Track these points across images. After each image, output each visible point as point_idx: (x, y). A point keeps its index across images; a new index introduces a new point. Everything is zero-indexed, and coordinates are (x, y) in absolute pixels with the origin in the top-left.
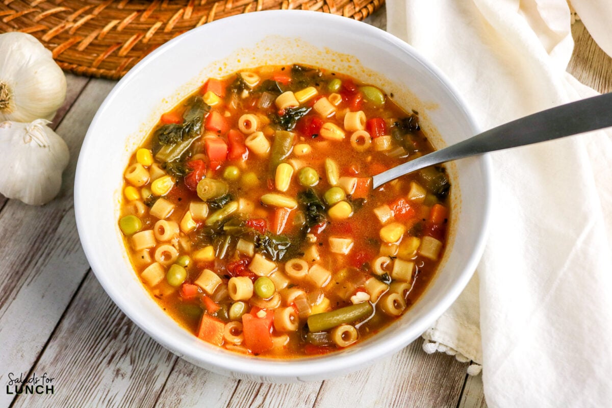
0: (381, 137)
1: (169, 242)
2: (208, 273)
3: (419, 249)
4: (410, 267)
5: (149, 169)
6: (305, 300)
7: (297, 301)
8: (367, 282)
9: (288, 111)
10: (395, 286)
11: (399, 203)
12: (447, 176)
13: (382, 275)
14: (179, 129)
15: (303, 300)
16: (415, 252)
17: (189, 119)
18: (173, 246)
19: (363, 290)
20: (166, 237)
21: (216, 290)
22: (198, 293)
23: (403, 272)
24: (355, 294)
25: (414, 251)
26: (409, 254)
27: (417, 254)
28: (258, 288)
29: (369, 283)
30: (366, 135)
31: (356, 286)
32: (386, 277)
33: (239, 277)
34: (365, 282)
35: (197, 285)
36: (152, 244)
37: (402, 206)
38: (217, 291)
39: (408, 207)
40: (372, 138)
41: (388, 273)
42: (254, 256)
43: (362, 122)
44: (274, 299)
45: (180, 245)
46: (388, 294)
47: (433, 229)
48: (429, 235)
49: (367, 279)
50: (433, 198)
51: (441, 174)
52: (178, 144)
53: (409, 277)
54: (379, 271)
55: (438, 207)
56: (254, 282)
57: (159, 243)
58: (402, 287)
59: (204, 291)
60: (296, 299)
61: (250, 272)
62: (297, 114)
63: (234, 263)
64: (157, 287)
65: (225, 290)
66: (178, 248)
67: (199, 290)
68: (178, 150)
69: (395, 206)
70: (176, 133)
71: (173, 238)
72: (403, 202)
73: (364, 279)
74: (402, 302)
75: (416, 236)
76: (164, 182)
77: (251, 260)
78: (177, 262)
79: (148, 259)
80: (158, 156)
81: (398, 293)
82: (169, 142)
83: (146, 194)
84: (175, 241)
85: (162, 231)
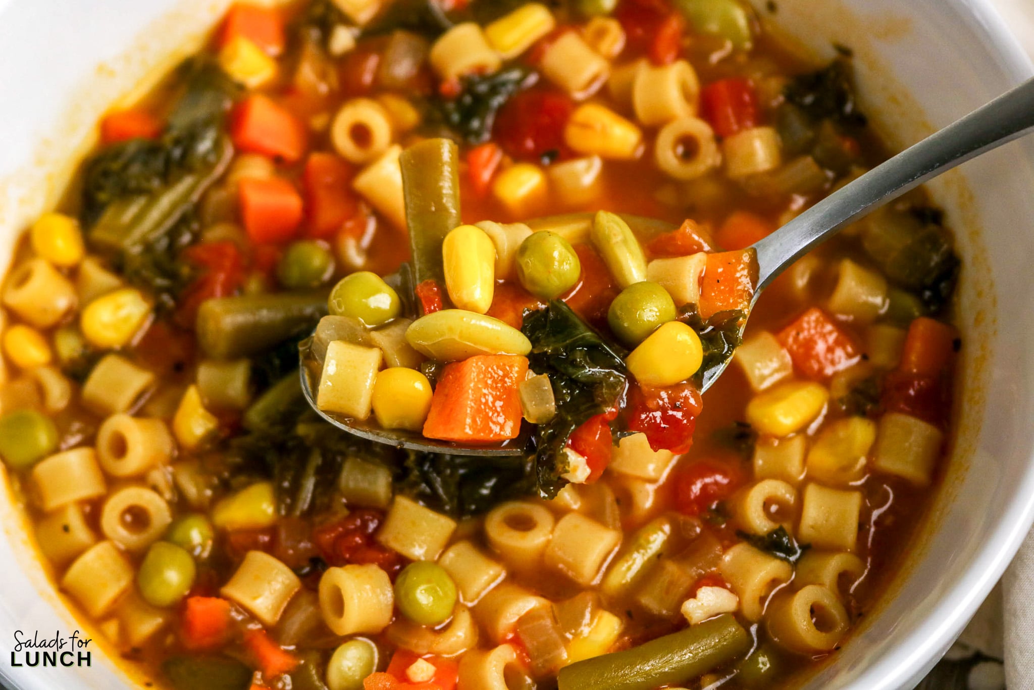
0: (745, 135)
1: (140, 479)
2: (259, 560)
3: (873, 451)
4: (853, 504)
5: (72, 274)
6: (548, 622)
7: (524, 627)
8: (727, 558)
9: (468, 83)
10: (812, 562)
11: (805, 325)
12: (949, 235)
13: (770, 534)
14: (152, 149)
15: (542, 622)
16: (862, 461)
17: (181, 120)
18: (155, 489)
19: (717, 581)
20: (132, 463)
21: (285, 612)
22: (233, 623)
23: (832, 519)
24: (694, 596)
25: (856, 460)
26: (845, 469)
27: (867, 468)
28: (407, 595)
29: (732, 560)
30: (701, 130)
31: (694, 572)
32: (780, 538)
33: (348, 567)
34: (719, 558)
35: (227, 599)
36: (89, 486)
37: (813, 331)
38: (287, 613)
39: (830, 333)
40: (720, 138)
41: (787, 526)
42: (392, 501)
43: (687, 96)
44: (456, 625)
45: (176, 488)
46: (792, 589)
47: (912, 392)
48: (901, 411)
49: (725, 549)
50: (909, 302)
51: (932, 228)
52: (153, 197)
53: (850, 535)
54: (760, 523)
55: (923, 326)
56: (394, 578)
57: (112, 482)
58: (833, 566)
59: (252, 617)
60: (522, 621)
61: (383, 549)
62: (494, 90)
63: (333, 528)
64: (110, 614)
65: (311, 609)
66: (168, 495)
67: (234, 614)
68: (155, 214)
69: (793, 333)
70: (145, 163)
71: (152, 467)
72: (817, 321)
73: (718, 549)
74: (835, 610)
75: (864, 414)
76: (119, 307)
77: (383, 514)
78: (167, 536)
79: (80, 533)
80: (100, 233)
81: (821, 584)
82: (126, 193)
83: (68, 346)
84: (160, 476)
85: (120, 447)
